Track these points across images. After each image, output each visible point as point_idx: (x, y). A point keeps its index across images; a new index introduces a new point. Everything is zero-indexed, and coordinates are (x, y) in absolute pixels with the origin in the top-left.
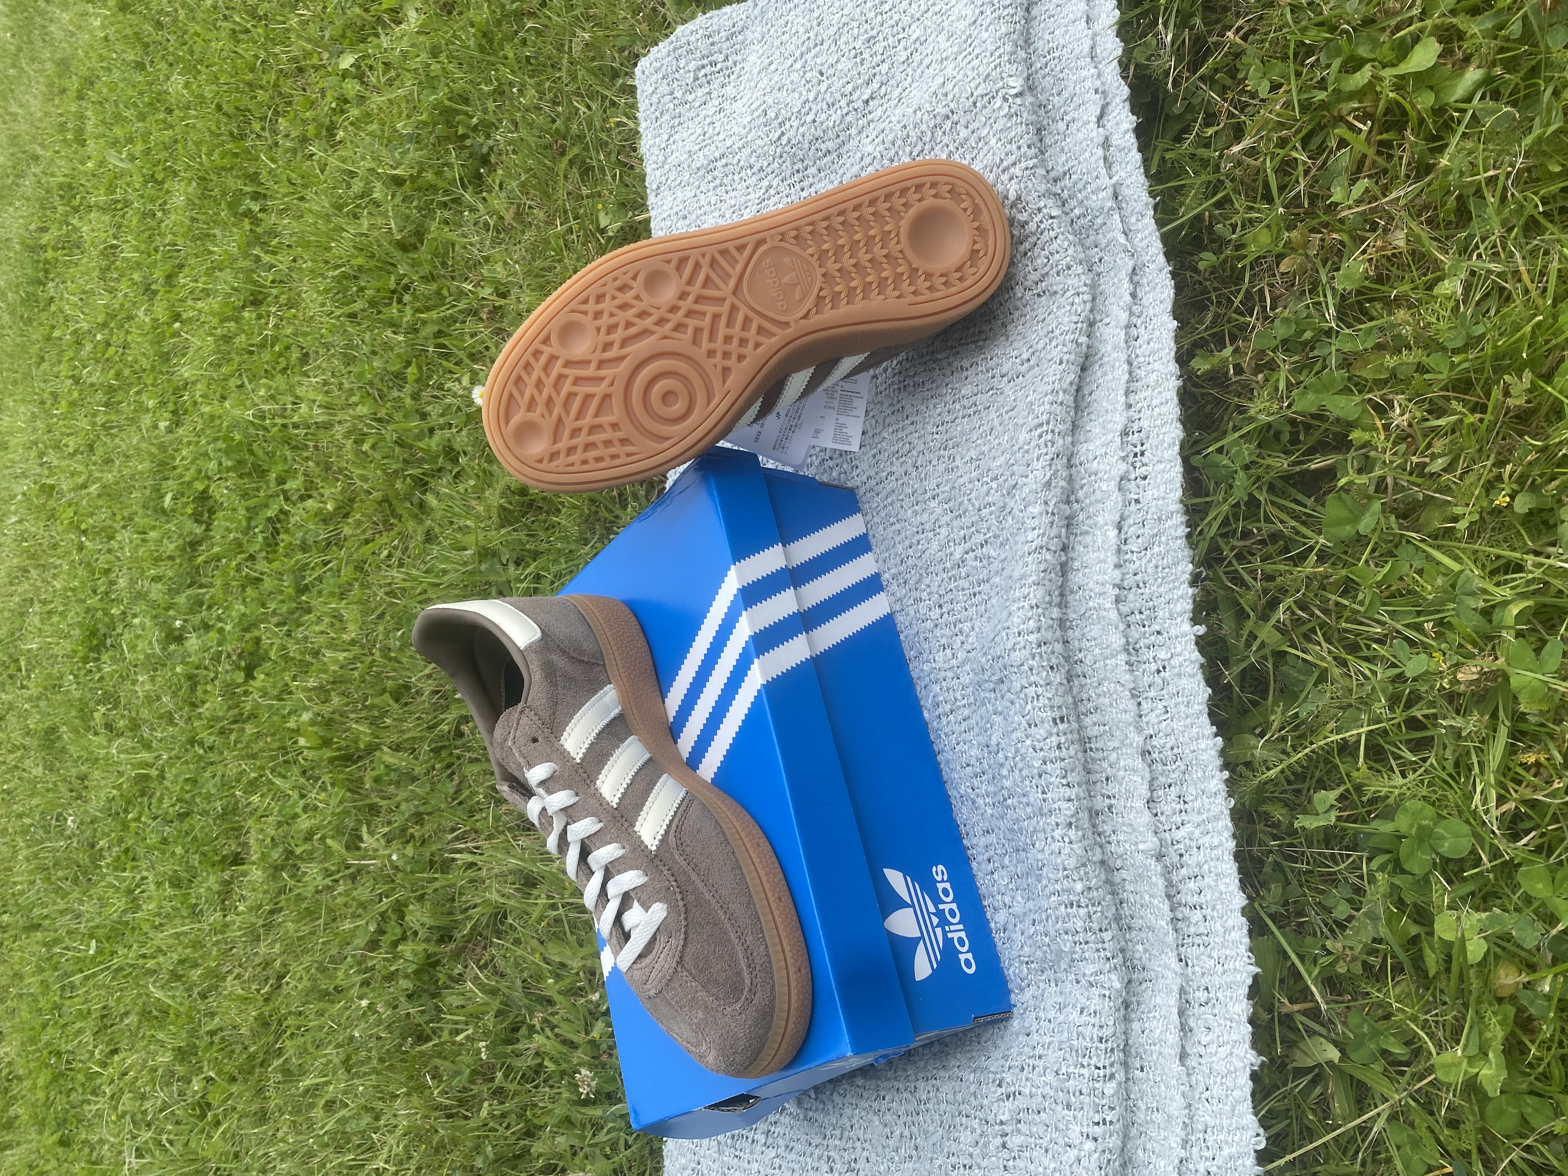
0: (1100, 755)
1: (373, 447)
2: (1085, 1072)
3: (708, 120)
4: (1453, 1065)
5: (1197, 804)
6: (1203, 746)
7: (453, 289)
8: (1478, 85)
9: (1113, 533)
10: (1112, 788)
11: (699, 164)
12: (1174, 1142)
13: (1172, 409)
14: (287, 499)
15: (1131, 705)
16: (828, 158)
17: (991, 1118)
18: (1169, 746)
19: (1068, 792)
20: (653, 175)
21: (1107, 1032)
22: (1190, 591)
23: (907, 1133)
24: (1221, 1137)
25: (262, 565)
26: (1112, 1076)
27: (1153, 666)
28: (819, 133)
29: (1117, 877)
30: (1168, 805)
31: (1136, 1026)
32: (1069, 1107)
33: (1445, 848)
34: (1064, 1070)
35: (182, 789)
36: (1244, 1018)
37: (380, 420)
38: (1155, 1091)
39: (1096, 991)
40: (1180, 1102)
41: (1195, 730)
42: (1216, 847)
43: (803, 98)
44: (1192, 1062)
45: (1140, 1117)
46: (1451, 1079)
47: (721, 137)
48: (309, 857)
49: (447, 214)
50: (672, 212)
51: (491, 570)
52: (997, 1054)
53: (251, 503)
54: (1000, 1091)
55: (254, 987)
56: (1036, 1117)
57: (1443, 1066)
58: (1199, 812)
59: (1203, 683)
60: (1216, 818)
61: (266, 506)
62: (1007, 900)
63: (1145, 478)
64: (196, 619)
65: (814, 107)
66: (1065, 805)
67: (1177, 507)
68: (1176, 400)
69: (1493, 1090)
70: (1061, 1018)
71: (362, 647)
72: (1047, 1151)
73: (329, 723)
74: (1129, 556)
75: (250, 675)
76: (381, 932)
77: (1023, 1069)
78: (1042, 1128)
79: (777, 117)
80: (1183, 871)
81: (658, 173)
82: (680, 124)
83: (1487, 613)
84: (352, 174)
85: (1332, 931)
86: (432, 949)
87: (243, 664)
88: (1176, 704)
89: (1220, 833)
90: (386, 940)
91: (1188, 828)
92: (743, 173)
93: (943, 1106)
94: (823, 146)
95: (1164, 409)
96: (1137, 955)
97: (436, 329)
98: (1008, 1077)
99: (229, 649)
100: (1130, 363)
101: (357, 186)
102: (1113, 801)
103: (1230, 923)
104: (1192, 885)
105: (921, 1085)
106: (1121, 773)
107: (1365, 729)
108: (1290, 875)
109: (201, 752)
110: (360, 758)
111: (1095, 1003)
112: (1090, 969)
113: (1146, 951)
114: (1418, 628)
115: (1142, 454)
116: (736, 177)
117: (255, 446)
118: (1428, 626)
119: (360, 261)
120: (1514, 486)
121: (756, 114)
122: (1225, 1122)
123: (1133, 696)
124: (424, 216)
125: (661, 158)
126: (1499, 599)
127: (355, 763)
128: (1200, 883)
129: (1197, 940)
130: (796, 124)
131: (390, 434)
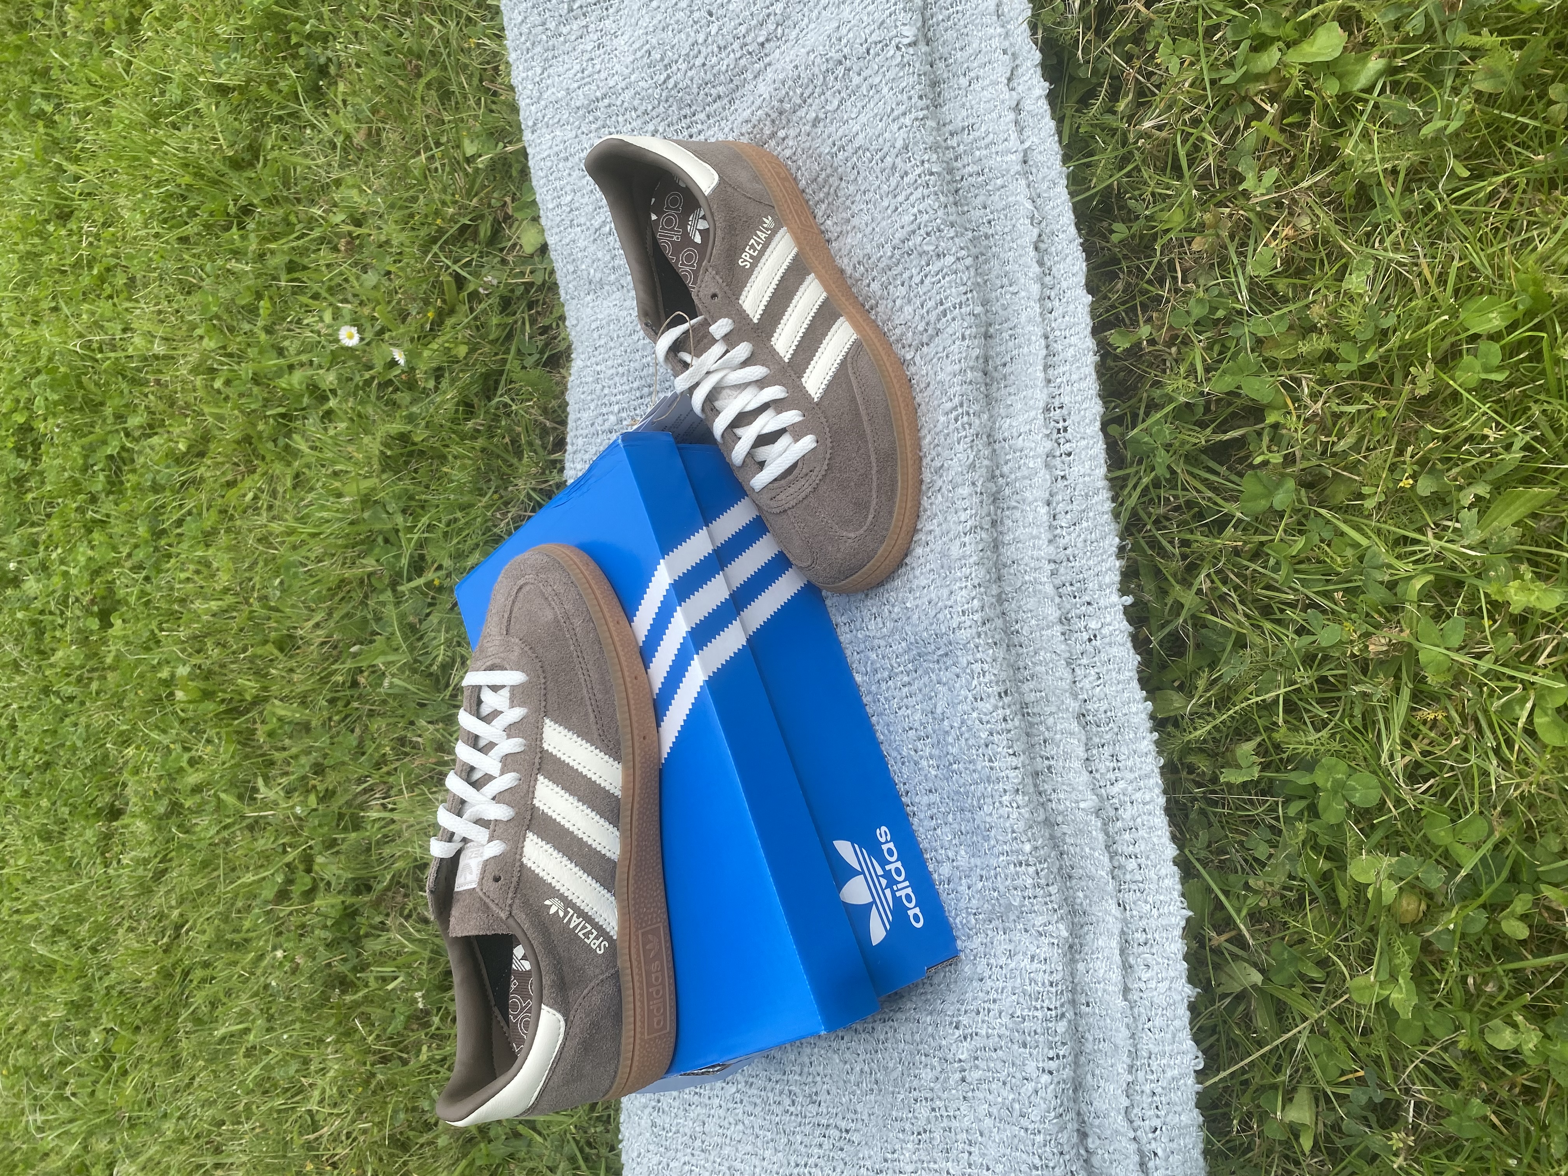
0: (1037, 719)
1: (228, 383)
2: (1039, 1014)
3: (586, 56)
4: (1366, 987)
5: (1130, 763)
6: (1134, 710)
7: (302, 216)
8: (1380, 74)
9: (1043, 510)
10: (1051, 750)
11: (578, 104)
12: (1121, 1068)
13: (1090, 385)
14: (127, 435)
15: (1067, 675)
16: (718, 104)
17: (950, 1057)
18: (1102, 709)
19: (1014, 761)
20: (527, 113)
21: (1056, 977)
22: (1118, 563)
23: (866, 1068)
24: (1164, 1061)
25: (107, 506)
26: (1063, 1015)
27: (1086, 636)
28: (709, 76)
29: (1058, 832)
30: (1103, 765)
31: (1081, 966)
32: (1025, 1045)
33: (1357, 798)
34: (1018, 1013)
35: (41, 741)
36: (1180, 956)
37: (230, 355)
38: (1102, 1024)
39: (1045, 940)
40: (1125, 1033)
41: (1126, 695)
42: (1148, 803)
43: (691, 40)
44: (1134, 996)
45: (1089, 1047)
46: (1365, 1001)
47: (603, 75)
48: (198, 811)
49: (286, 130)
50: (552, 152)
51: (376, 517)
52: (952, 998)
53: (85, 441)
54: (957, 1033)
55: (150, 940)
56: (994, 1055)
57: (1359, 989)
58: (1131, 770)
59: (1132, 651)
60: (1147, 776)
61: (105, 443)
62: (951, 854)
63: (1069, 454)
64: (34, 561)
65: (703, 49)
66: (1012, 774)
67: (1102, 483)
68: (1094, 376)
69: (1406, 1013)
70: (1013, 965)
71: (237, 594)
72: (1004, 1083)
73: (208, 675)
74: (1059, 531)
75: (106, 624)
76: (289, 881)
77: (978, 1013)
78: (999, 1065)
79: (662, 59)
80: (1119, 824)
81: (533, 108)
82: (554, 57)
83: (1392, 586)
84: (165, 79)
85: (1251, 866)
86: (349, 901)
87: (96, 609)
88: (1108, 671)
89: (1151, 790)
90: (296, 890)
91: (1121, 784)
92: (627, 116)
93: (902, 1045)
94: (713, 91)
95: (1084, 385)
96: (1078, 901)
97: (287, 258)
98: (965, 1020)
99: (78, 593)
100: (1047, 338)
101: (174, 93)
102: (1052, 762)
103: (1163, 872)
104: (1127, 836)
105: (879, 1027)
106: (1058, 736)
107: (1282, 691)
108: (1212, 818)
109: (58, 701)
110: (247, 711)
111: (1045, 951)
112: (1039, 920)
113: (1086, 897)
114: (1327, 595)
115: (1065, 430)
116: (621, 119)
117: (84, 379)
118: (1338, 596)
119: (187, 179)
120: (1415, 467)
121: (639, 54)
122: (1167, 1048)
123: (1068, 664)
124: (256, 130)
125: (536, 94)
126: (1403, 574)
127: (242, 714)
128: (1135, 834)
129: (1134, 887)
130: (684, 67)
131: (246, 370)
